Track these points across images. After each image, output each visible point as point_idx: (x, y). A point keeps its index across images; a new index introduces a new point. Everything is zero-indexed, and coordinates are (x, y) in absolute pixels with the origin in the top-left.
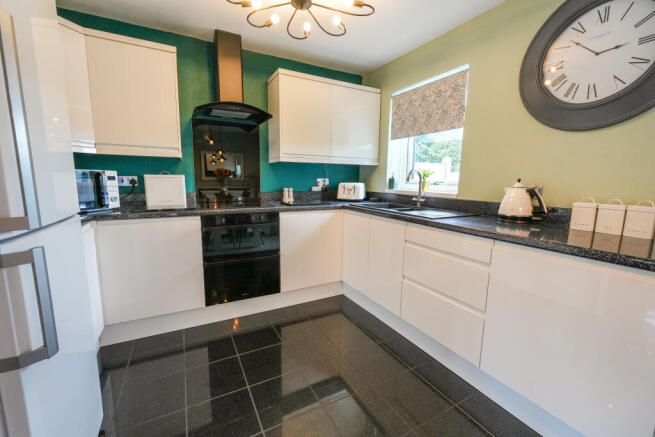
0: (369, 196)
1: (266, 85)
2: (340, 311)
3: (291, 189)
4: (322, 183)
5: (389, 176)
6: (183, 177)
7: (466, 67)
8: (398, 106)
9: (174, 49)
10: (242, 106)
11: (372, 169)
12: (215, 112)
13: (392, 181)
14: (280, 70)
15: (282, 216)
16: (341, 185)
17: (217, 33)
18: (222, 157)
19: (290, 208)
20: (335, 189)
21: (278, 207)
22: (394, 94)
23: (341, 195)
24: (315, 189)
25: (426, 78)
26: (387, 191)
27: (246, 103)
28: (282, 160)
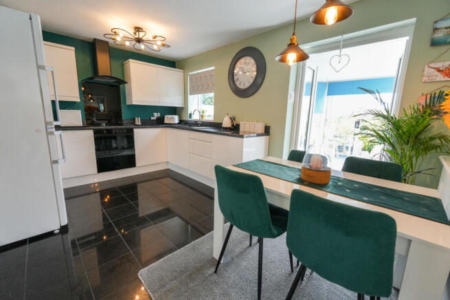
0: (181, 122)
1: (123, 65)
2: (168, 176)
3: (139, 119)
4: (156, 115)
5: (189, 112)
6: (80, 111)
7: (213, 68)
8: (191, 80)
9: (73, 48)
10: (111, 77)
11: (181, 109)
12: (96, 79)
13: (190, 115)
14: (130, 60)
15: (135, 130)
16: (166, 116)
17: (95, 39)
18: (91, 99)
19: (138, 127)
20: (163, 118)
21: (132, 126)
22: (190, 73)
23: (166, 121)
24: (152, 118)
25: (206, 68)
26: (189, 119)
27: (113, 76)
28: (134, 103)
